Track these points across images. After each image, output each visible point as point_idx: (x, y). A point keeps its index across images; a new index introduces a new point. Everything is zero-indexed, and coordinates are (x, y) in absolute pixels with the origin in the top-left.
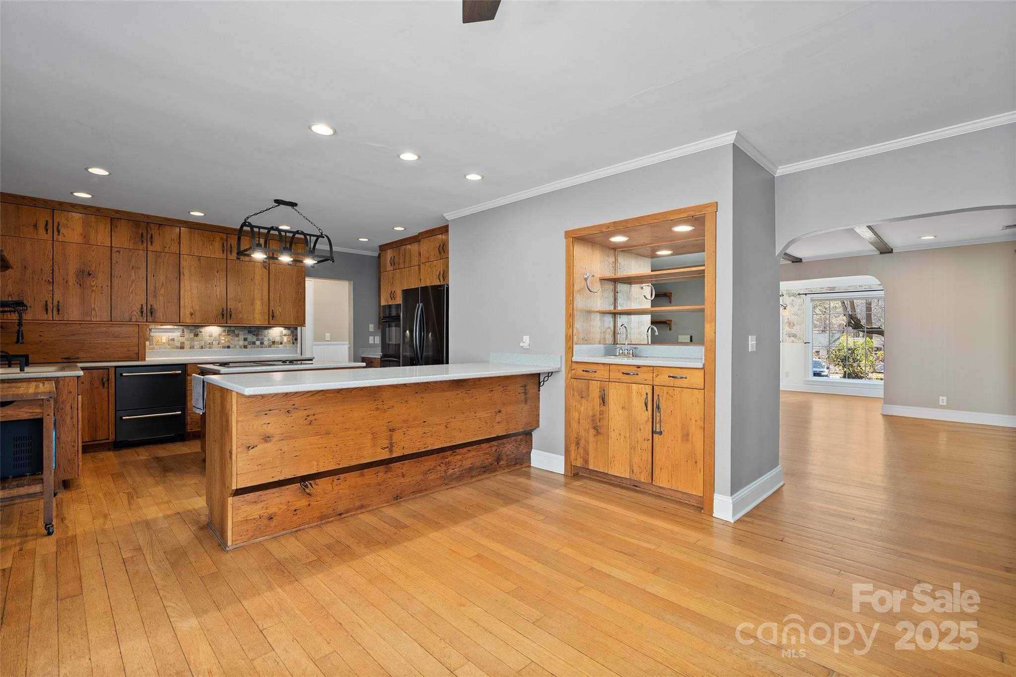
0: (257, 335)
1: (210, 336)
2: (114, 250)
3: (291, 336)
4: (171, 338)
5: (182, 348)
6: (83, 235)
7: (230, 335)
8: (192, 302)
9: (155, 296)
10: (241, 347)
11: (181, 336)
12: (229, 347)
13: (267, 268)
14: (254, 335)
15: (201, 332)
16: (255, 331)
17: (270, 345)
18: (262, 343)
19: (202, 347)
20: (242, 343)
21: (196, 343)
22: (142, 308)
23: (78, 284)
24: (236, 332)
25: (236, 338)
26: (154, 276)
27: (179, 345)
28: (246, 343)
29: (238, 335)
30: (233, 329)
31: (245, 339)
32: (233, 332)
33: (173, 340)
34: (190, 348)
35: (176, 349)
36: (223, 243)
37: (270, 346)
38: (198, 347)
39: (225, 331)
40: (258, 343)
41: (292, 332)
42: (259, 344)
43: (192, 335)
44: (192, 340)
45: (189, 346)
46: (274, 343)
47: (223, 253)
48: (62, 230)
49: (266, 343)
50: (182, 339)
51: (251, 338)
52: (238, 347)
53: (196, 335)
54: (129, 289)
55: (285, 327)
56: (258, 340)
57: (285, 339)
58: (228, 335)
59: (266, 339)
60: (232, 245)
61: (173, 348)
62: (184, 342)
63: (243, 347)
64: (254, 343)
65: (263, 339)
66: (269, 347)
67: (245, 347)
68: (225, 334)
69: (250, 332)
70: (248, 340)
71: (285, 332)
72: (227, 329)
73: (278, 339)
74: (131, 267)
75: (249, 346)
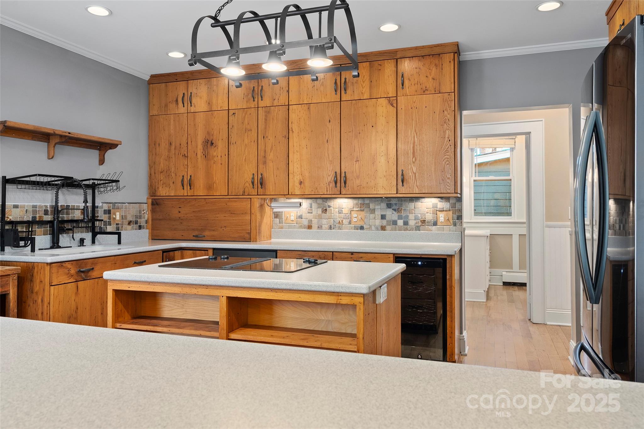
0: (398, 210)
1: (340, 213)
2: (231, 112)
3: (451, 213)
4: (299, 214)
5: (310, 227)
6: (208, 102)
7: (363, 210)
8: (301, 166)
9: (265, 163)
10: (377, 229)
11: (309, 213)
12: (362, 228)
13: (395, 105)
14: (395, 210)
15: (329, 207)
16: (396, 204)
17: (417, 226)
18: (406, 223)
19: (330, 228)
20: (378, 222)
21: (324, 221)
22: (253, 178)
23: (205, 156)
24: (372, 206)
25: (371, 215)
26: (264, 137)
27: (306, 223)
28: (384, 222)
29: (373, 211)
30: (367, 201)
31: (383, 217)
32: (368, 206)
33: (301, 217)
34: (318, 227)
35: (304, 228)
36: (336, 80)
37: (418, 228)
38: (327, 226)
39: (357, 204)
40: (400, 223)
41: (453, 206)
42: (402, 224)
43: (320, 211)
44: (320, 217)
45: (317, 226)
46: (423, 222)
47: (336, 94)
48: (194, 101)
49: (412, 223)
50: (310, 216)
51: (391, 214)
52: (373, 228)
53: (325, 211)
54: (243, 157)
55: (441, 198)
56: (400, 218)
57: (442, 217)
58: (361, 210)
59: (411, 217)
60: (347, 80)
61: (301, 227)
62: (311, 221)
63: (380, 228)
64: (395, 223)
65: (408, 216)
66: (416, 230)
67: (383, 228)
68: (357, 209)
69: (389, 206)
70: (387, 218)
71: (441, 205)
72: (360, 201)
73: (429, 217)
74: (244, 130)
75: (388, 227)
